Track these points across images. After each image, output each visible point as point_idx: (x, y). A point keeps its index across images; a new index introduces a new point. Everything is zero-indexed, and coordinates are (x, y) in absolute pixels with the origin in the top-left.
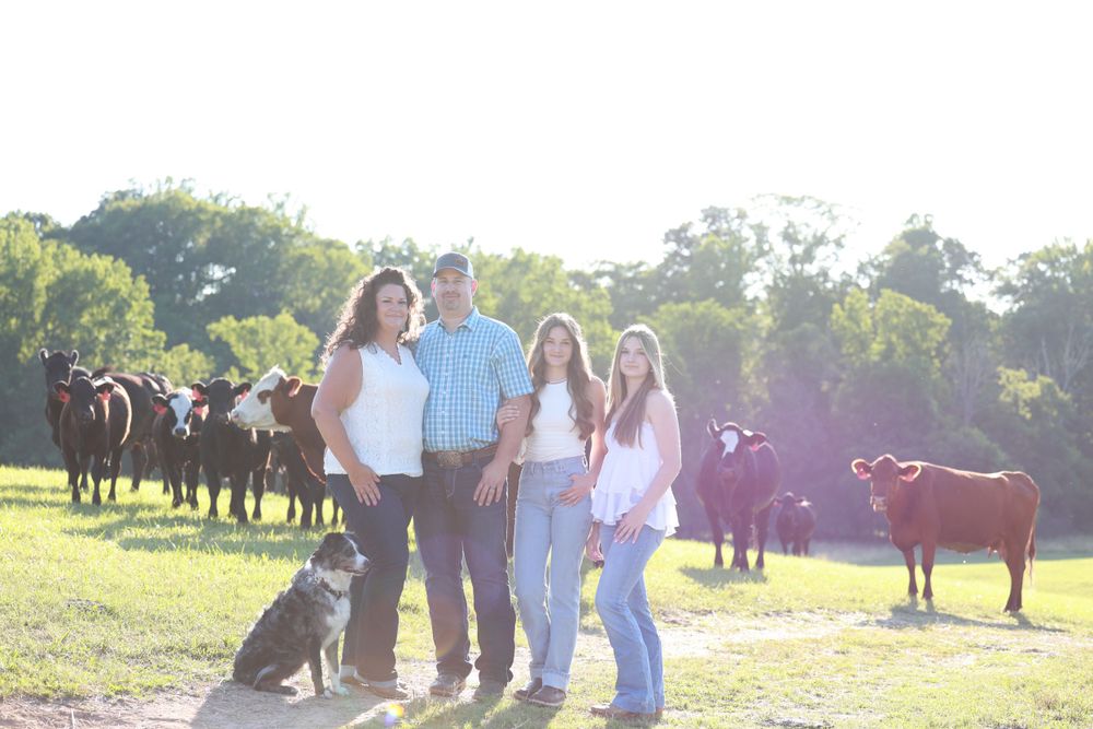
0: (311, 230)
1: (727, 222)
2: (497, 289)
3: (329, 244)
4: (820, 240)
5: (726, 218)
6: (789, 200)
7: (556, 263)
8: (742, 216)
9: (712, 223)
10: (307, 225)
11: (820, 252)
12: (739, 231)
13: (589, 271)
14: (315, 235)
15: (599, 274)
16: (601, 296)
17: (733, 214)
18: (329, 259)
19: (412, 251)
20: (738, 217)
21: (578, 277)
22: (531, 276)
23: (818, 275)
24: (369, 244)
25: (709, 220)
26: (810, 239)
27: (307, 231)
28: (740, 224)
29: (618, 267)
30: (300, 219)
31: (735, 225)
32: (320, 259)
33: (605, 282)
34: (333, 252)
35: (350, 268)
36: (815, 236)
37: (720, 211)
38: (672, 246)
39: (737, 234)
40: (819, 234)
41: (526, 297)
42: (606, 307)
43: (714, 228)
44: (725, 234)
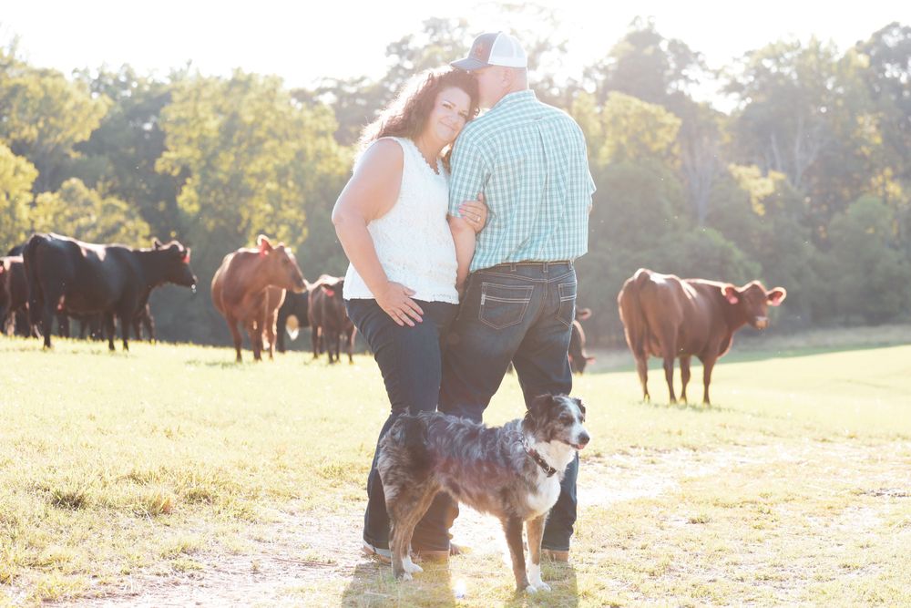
0: (24, 59)
1: (449, 32)
2: (218, 110)
3: (44, 73)
4: (542, 47)
5: (447, 28)
6: (510, 7)
7: (276, 82)
8: (463, 25)
9: (434, 34)
10: (19, 55)
11: (544, 58)
12: (461, 41)
13: (311, 88)
14: (29, 65)
15: (322, 91)
16: (324, 113)
17: (454, 23)
18: (44, 87)
19: (129, 76)
20: (460, 26)
21: (301, 95)
22: (252, 95)
23: (543, 82)
24: (86, 72)
25: (431, 31)
26: (533, 45)
27: (20, 61)
28: (462, 34)
29: (340, 83)
30: (12, 49)
31: (457, 35)
32: (34, 87)
33: (328, 99)
34: (48, 81)
35: (66, 96)
36: (538, 43)
37: (441, 21)
38: (394, 59)
39: (459, 44)
40: (542, 40)
41: (248, 118)
42: (330, 123)
43: (436, 39)
44: (447, 45)
